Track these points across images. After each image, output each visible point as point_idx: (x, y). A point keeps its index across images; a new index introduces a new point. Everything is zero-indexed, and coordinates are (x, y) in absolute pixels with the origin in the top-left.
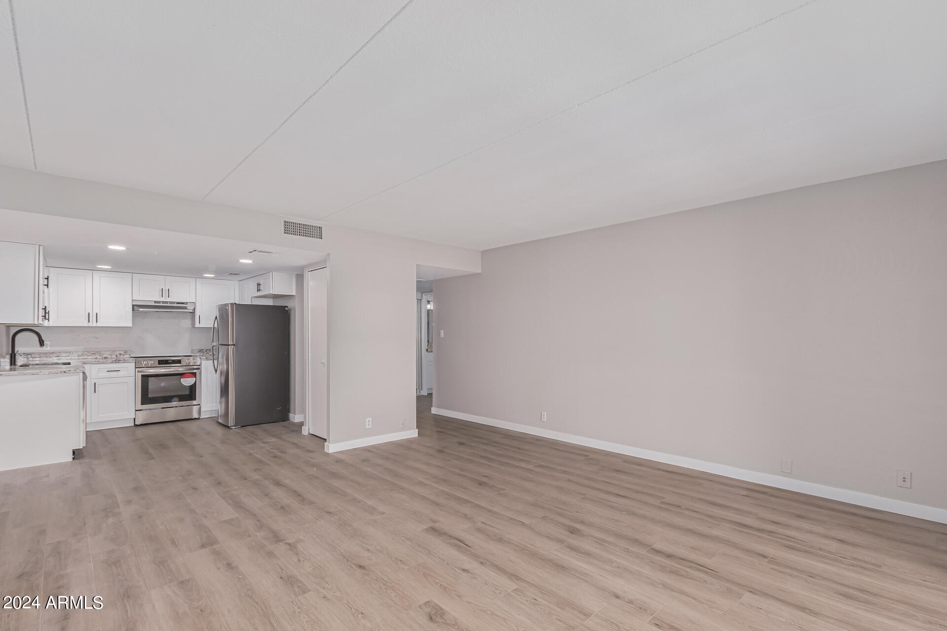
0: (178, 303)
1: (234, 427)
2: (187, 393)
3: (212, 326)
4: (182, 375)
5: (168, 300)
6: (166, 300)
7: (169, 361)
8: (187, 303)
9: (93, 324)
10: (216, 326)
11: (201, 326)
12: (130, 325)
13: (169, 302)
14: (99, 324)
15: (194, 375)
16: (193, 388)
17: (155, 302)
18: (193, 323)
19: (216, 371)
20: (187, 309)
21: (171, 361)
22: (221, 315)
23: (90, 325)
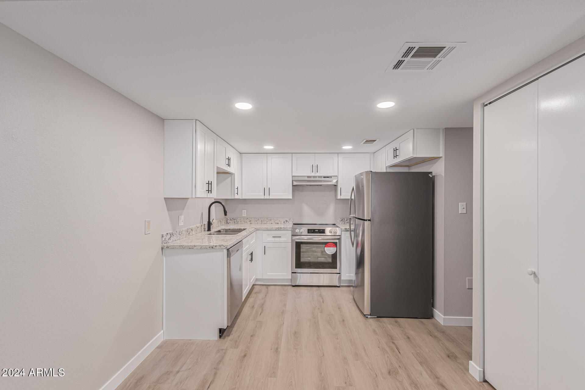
0: (324, 177)
1: (369, 317)
2: (330, 260)
3: (349, 198)
4: (326, 244)
5: (317, 174)
6: (316, 175)
7: (316, 231)
8: (331, 177)
9: (267, 197)
10: (353, 197)
11: (342, 197)
12: (291, 197)
13: (318, 176)
14: (271, 197)
15: (335, 244)
16: (334, 256)
17: (308, 177)
18: (336, 195)
19: (353, 244)
20: (331, 182)
21: (317, 231)
22: (358, 186)
23: (266, 198)
